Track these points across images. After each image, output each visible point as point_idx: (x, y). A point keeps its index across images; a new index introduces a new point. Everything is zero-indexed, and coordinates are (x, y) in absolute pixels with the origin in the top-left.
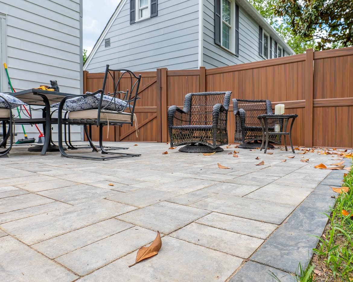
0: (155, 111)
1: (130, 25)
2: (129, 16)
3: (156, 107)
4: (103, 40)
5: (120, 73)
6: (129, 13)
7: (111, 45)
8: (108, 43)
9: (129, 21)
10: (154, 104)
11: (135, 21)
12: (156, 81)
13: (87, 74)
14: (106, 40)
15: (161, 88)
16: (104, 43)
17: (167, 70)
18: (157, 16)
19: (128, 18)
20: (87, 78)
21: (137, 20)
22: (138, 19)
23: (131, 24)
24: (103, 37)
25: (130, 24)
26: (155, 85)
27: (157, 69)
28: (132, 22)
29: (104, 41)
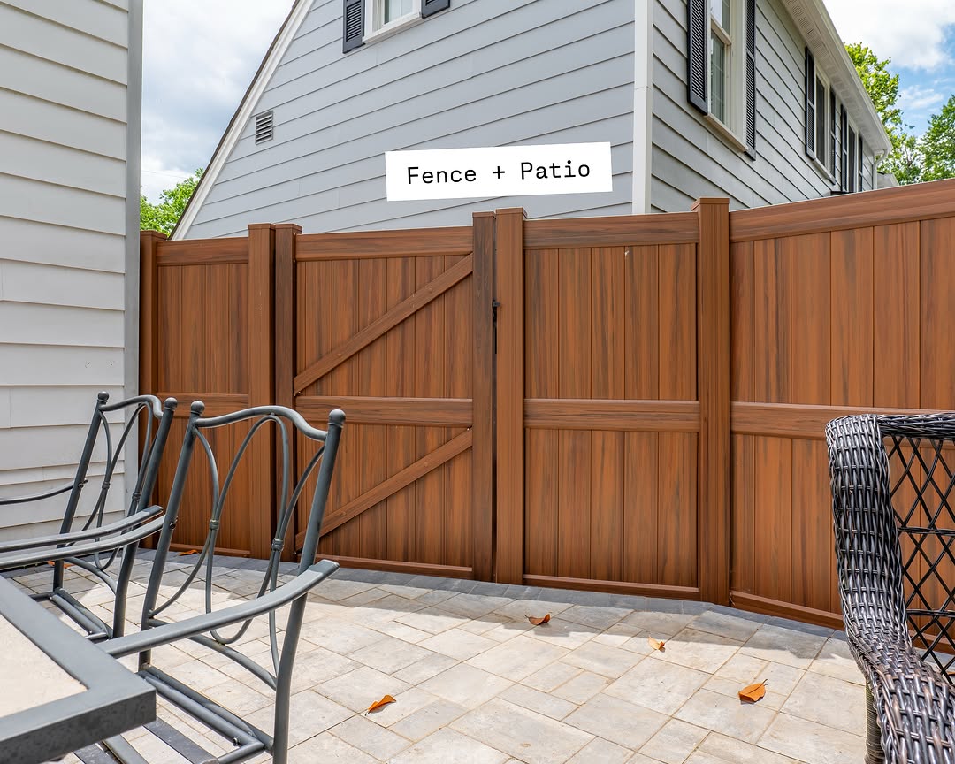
0: (464, 418)
1: (344, 55)
2: (341, 23)
3: (470, 400)
4: (251, 117)
5: (298, 239)
6: (341, 12)
7: (276, 132)
8: (264, 127)
9: (341, 43)
10: (460, 384)
11: (364, 39)
12: (472, 273)
13: (156, 246)
14: (258, 118)
15: (495, 309)
16: (252, 129)
17: (524, 219)
18: (449, 6)
19: (338, 29)
20: (157, 266)
21: (369, 33)
22: (374, 30)
23: (348, 52)
24: (251, 110)
25: (344, 53)
26: (461, 294)
27: (476, 217)
28: (352, 42)
29: (254, 121)
